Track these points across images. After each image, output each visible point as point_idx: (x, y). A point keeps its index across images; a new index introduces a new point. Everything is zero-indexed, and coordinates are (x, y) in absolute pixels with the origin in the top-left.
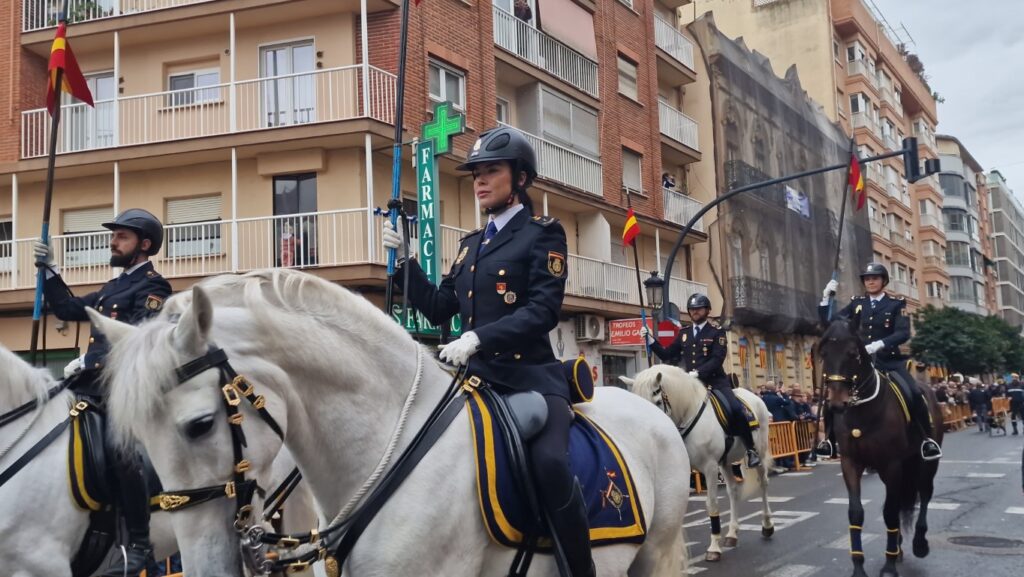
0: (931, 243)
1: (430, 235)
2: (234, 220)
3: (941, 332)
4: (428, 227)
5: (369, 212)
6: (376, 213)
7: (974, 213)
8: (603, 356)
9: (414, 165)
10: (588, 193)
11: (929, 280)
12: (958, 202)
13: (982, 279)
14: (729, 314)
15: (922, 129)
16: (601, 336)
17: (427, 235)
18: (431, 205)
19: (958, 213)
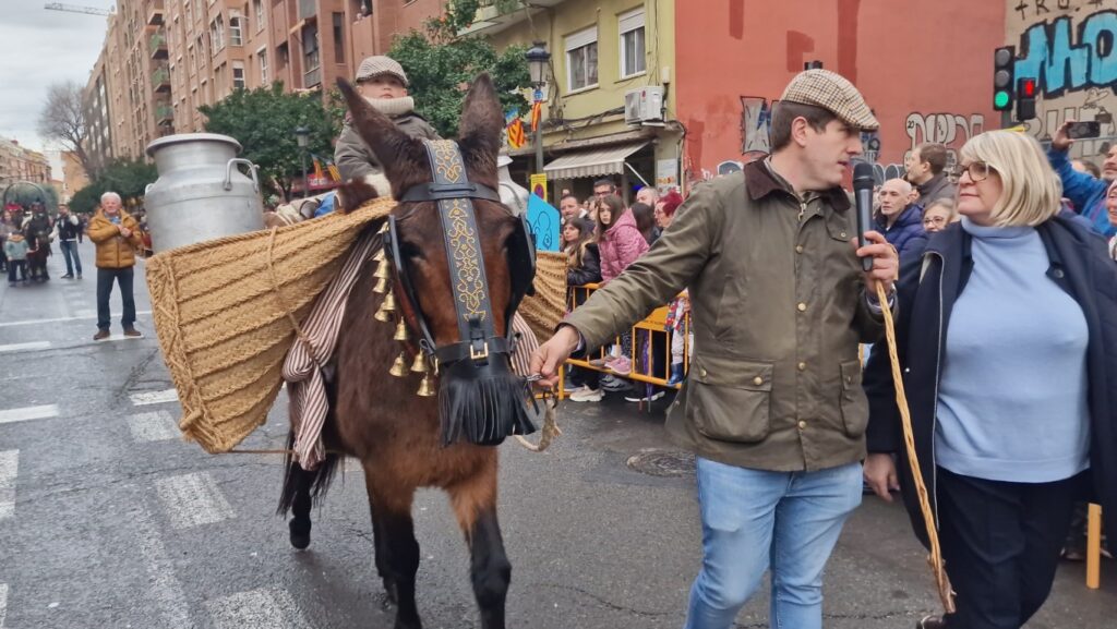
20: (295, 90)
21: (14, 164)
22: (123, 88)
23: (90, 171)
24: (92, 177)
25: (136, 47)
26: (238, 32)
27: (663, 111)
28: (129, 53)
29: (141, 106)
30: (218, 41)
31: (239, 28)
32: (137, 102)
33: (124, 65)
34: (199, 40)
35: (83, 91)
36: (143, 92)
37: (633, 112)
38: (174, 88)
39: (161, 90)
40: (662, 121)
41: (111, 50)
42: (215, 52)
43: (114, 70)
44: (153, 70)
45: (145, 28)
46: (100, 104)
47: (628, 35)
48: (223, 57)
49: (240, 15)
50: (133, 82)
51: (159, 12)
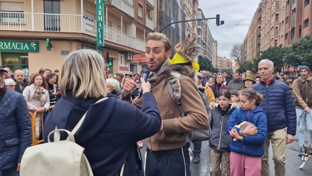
1: (101, 26)
2: (32, 13)
4: (100, 24)
5: (82, 17)
6: (84, 17)
7: (203, 31)
8: (130, 65)
9: (95, 3)
10: (131, 16)
12: (200, 27)
13: (202, 48)
15: (196, 6)
16: (131, 59)
17: (100, 26)
18: (101, 17)
19: (200, 30)
20: (288, 46)
21: (224, 63)
23: (240, 65)
24: (240, 66)
25: (254, 34)
26: (277, 30)
28: (252, 35)
29: (253, 49)
30: (272, 33)
31: (278, 29)
33: (251, 38)
34: (268, 32)
35: (242, 45)
36: (254, 45)
38: (261, 44)
39: (258, 45)
41: (249, 35)
42: (271, 35)
43: (249, 40)
44: (257, 40)
45: (256, 29)
46: (245, 48)
48: (273, 37)
49: (278, 26)
50: (252, 43)
51: (260, 25)
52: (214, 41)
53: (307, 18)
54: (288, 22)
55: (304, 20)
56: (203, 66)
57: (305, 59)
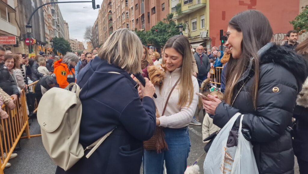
0: (50, 19)
3: (59, 44)
7: (56, 12)
11: (50, 29)
12: (54, 9)
13: (57, 30)
14: (22, 36)
20: (139, 29)
21: (76, 45)
22: (102, 27)
25: (105, 18)
26: (128, 16)
27: (207, 36)
28: (103, 19)
30: (124, 17)
31: (128, 14)
32: (105, 31)
33: (102, 22)
34: (119, 17)
35: (92, 27)
36: (106, 28)
37: (201, 36)
38: (114, 28)
39: (110, 28)
40: (207, 37)
41: (99, 18)
42: (123, 20)
43: (100, 23)
44: (109, 23)
45: (107, 13)
46: (96, 31)
47: (202, 20)
48: (125, 21)
49: (128, 11)
50: (104, 26)
51: (111, 10)
52: (65, 23)
53: (154, 6)
54: (137, 8)
55: (152, 8)
56: (66, 49)
57: (161, 41)
